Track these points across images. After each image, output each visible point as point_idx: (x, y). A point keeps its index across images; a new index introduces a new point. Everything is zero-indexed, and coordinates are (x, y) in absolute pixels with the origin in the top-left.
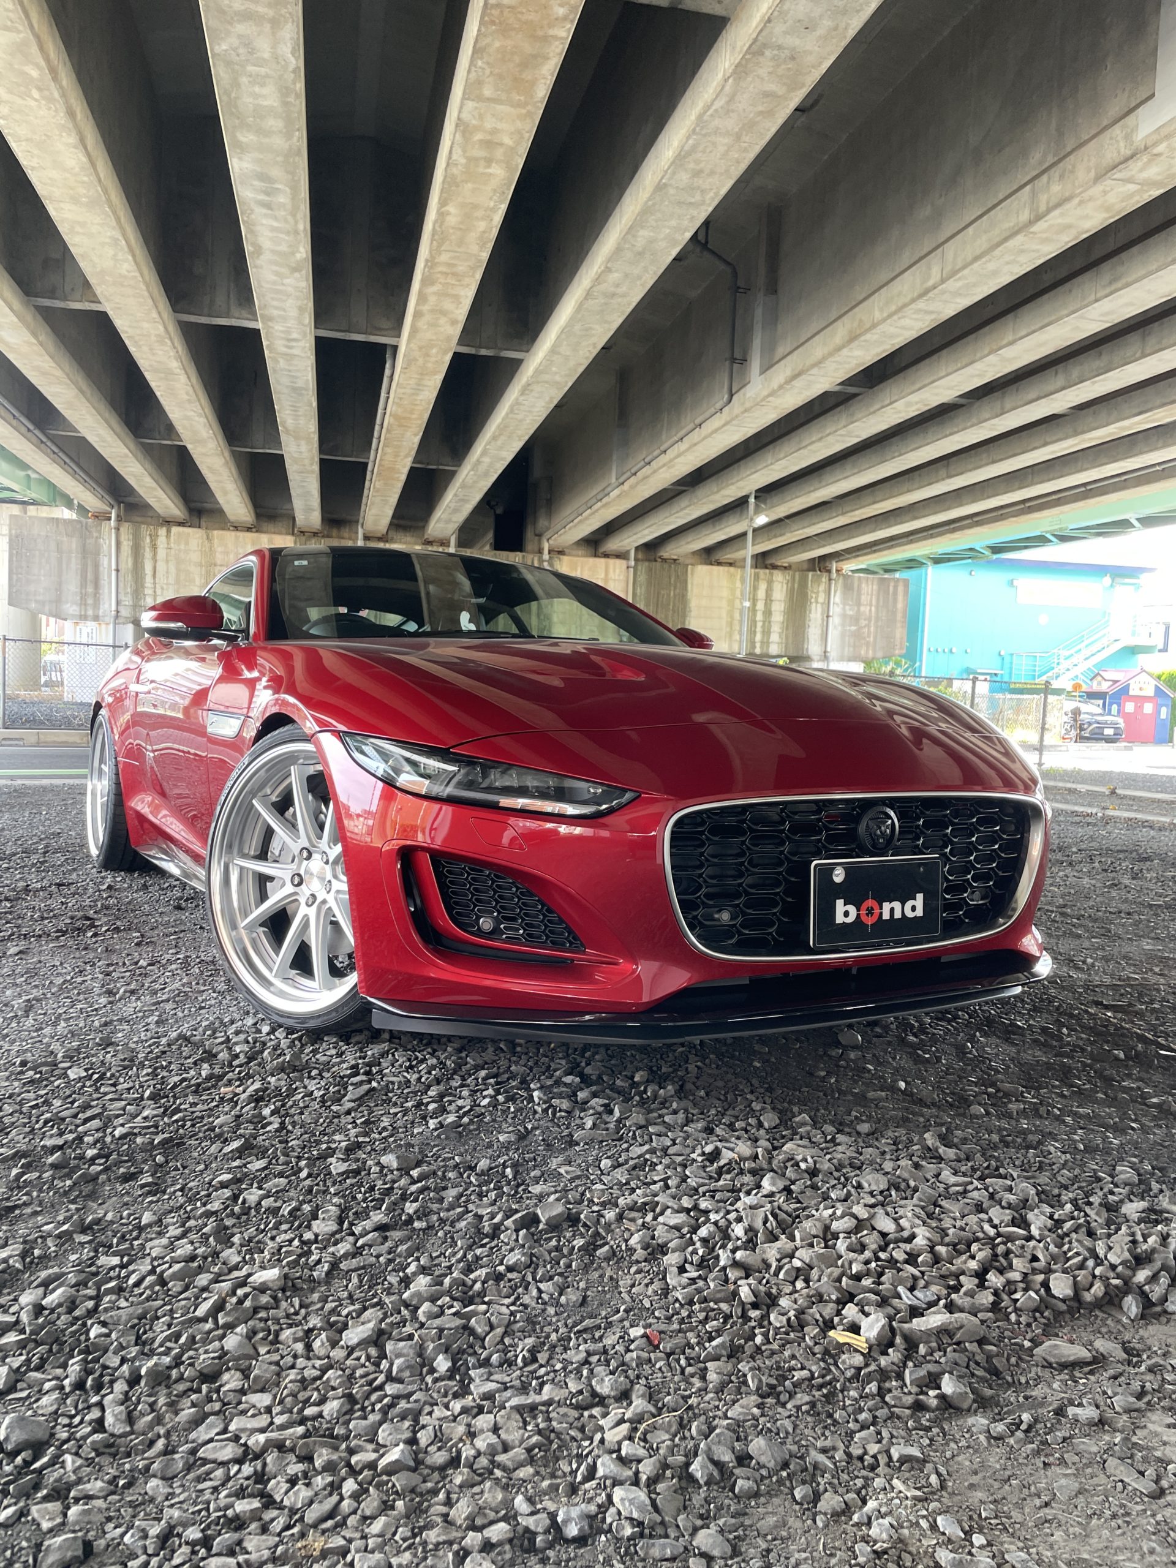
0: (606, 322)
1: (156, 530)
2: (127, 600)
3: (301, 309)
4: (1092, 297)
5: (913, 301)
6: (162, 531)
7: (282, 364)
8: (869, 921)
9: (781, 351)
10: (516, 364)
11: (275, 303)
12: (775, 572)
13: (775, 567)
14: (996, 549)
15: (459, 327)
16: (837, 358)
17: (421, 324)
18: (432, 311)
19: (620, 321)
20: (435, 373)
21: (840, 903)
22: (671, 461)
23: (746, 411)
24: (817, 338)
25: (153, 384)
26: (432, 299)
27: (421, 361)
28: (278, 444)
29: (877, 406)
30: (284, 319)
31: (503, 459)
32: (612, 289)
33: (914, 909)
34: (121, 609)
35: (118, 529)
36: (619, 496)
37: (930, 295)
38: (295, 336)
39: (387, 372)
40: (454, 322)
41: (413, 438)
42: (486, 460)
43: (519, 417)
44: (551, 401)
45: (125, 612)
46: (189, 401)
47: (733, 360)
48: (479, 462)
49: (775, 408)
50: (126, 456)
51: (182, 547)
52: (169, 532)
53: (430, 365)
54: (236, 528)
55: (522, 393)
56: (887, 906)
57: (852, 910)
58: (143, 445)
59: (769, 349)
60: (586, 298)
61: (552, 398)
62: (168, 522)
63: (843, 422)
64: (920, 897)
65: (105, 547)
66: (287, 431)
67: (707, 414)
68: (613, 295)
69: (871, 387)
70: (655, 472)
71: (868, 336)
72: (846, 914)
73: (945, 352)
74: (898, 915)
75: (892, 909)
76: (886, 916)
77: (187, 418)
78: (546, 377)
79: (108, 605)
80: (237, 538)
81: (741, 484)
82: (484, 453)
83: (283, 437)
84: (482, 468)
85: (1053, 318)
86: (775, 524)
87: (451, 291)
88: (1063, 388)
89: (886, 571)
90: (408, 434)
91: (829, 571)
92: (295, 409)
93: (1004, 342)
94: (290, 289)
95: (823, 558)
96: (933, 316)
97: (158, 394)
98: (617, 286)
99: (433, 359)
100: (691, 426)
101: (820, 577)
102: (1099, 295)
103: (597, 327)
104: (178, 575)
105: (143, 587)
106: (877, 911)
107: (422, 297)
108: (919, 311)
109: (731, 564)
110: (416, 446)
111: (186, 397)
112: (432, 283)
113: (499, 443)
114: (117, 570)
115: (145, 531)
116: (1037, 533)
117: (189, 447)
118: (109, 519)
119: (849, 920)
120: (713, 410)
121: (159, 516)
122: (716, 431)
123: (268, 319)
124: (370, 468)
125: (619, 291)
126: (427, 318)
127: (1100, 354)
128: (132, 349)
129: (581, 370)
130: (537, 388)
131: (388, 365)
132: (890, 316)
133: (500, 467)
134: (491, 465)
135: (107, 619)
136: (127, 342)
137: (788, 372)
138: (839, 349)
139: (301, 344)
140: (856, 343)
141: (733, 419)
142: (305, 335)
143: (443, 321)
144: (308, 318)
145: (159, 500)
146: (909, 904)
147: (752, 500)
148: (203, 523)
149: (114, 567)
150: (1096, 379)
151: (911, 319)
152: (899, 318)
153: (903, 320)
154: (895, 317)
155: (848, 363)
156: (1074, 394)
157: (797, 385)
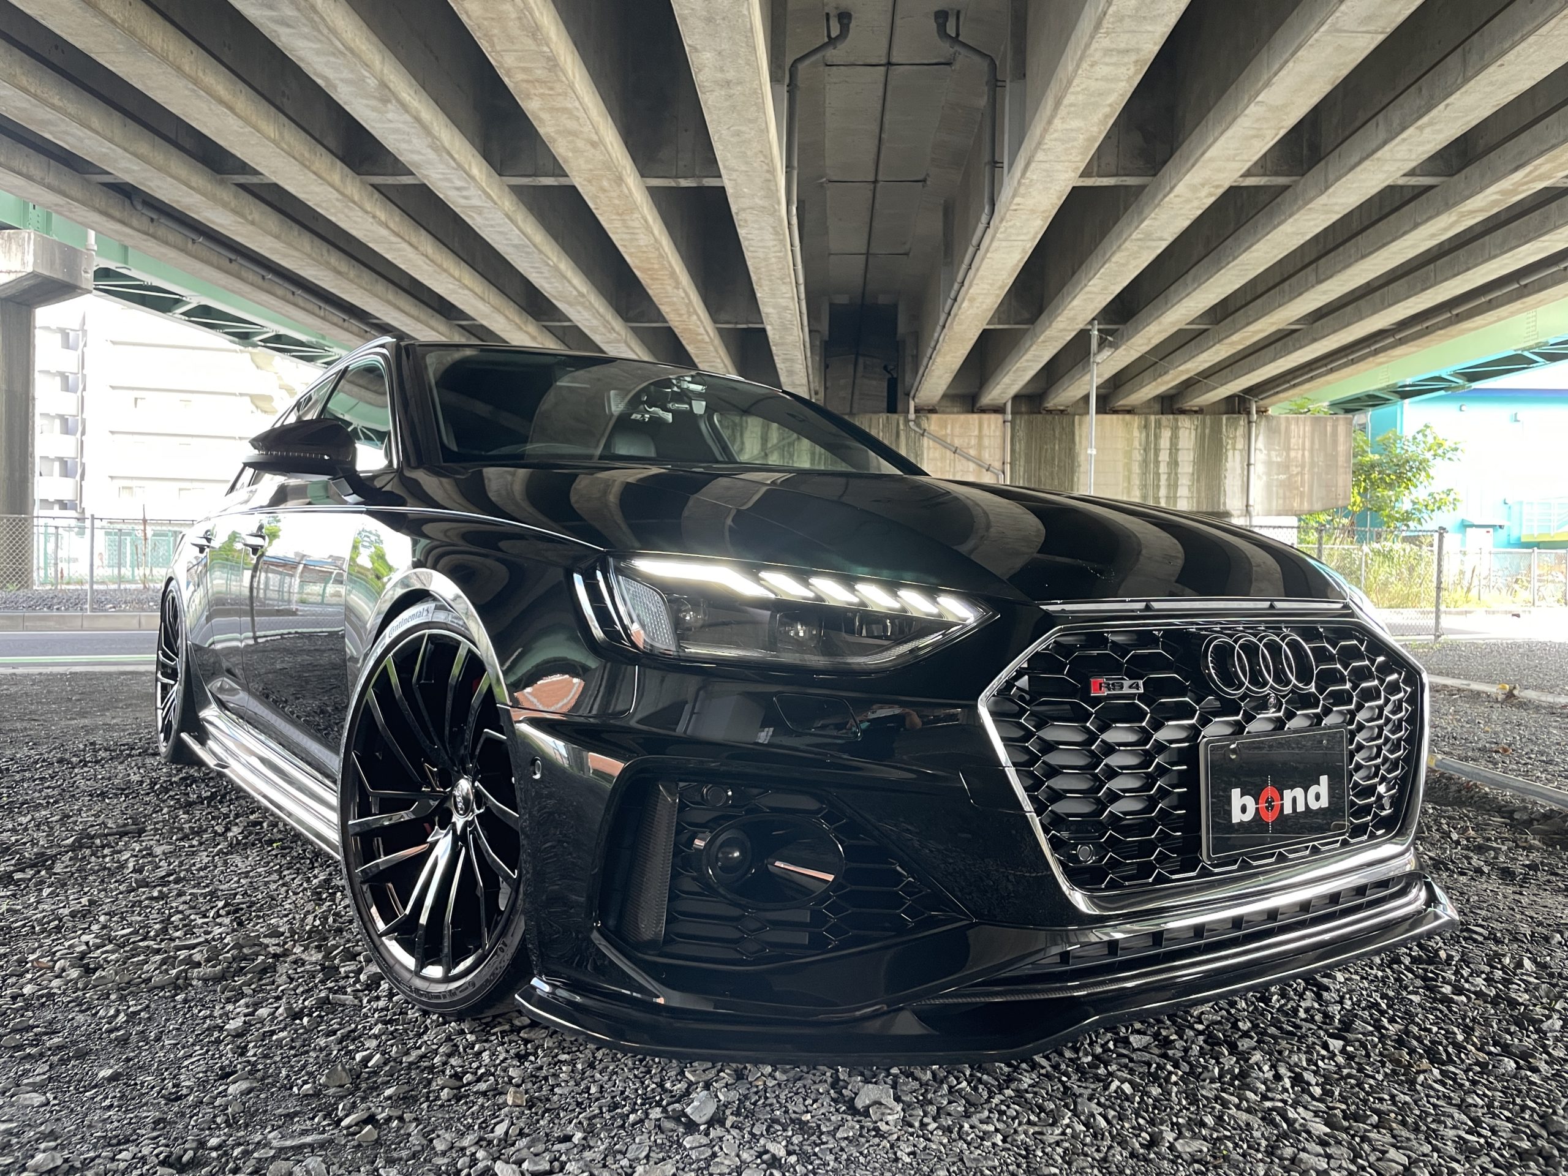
11: (406, 146)
12: (1181, 417)
13: (1183, 412)
16: (1055, 135)
20: (630, 211)
23: (1002, 220)
25: (388, 257)
27: (604, 198)
29: (1159, 197)
40: (592, 144)
41: (677, 292)
46: (436, 272)
47: (994, 166)
55: (740, 225)
66: (559, 299)
67: (979, 234)
77: (452, 291)
81: (1068, 315)
82: (762, 302)
90: (668, 287)
91: (1249, 413)
97: (403, 267)
99: (613, 194)
100: (971, 249)
110: (689, 301)
116: (1509, 352)
117: (489, 326)
120: (981, 227)
122: (988, 250)
128: (332, 218)
132: (1079, 65)
136: (318, 210)
139: (473, 192)
141: (996, 232)
143: (581, 143)
147: (1095, 333)
150: (1420, 123)
151: (1107, 64)
152: (1092, 66)
153: (1097, 68)
154: (1085, 65)
155: (1075, 139)
156: (1404, 147)
157: (1035, 177)
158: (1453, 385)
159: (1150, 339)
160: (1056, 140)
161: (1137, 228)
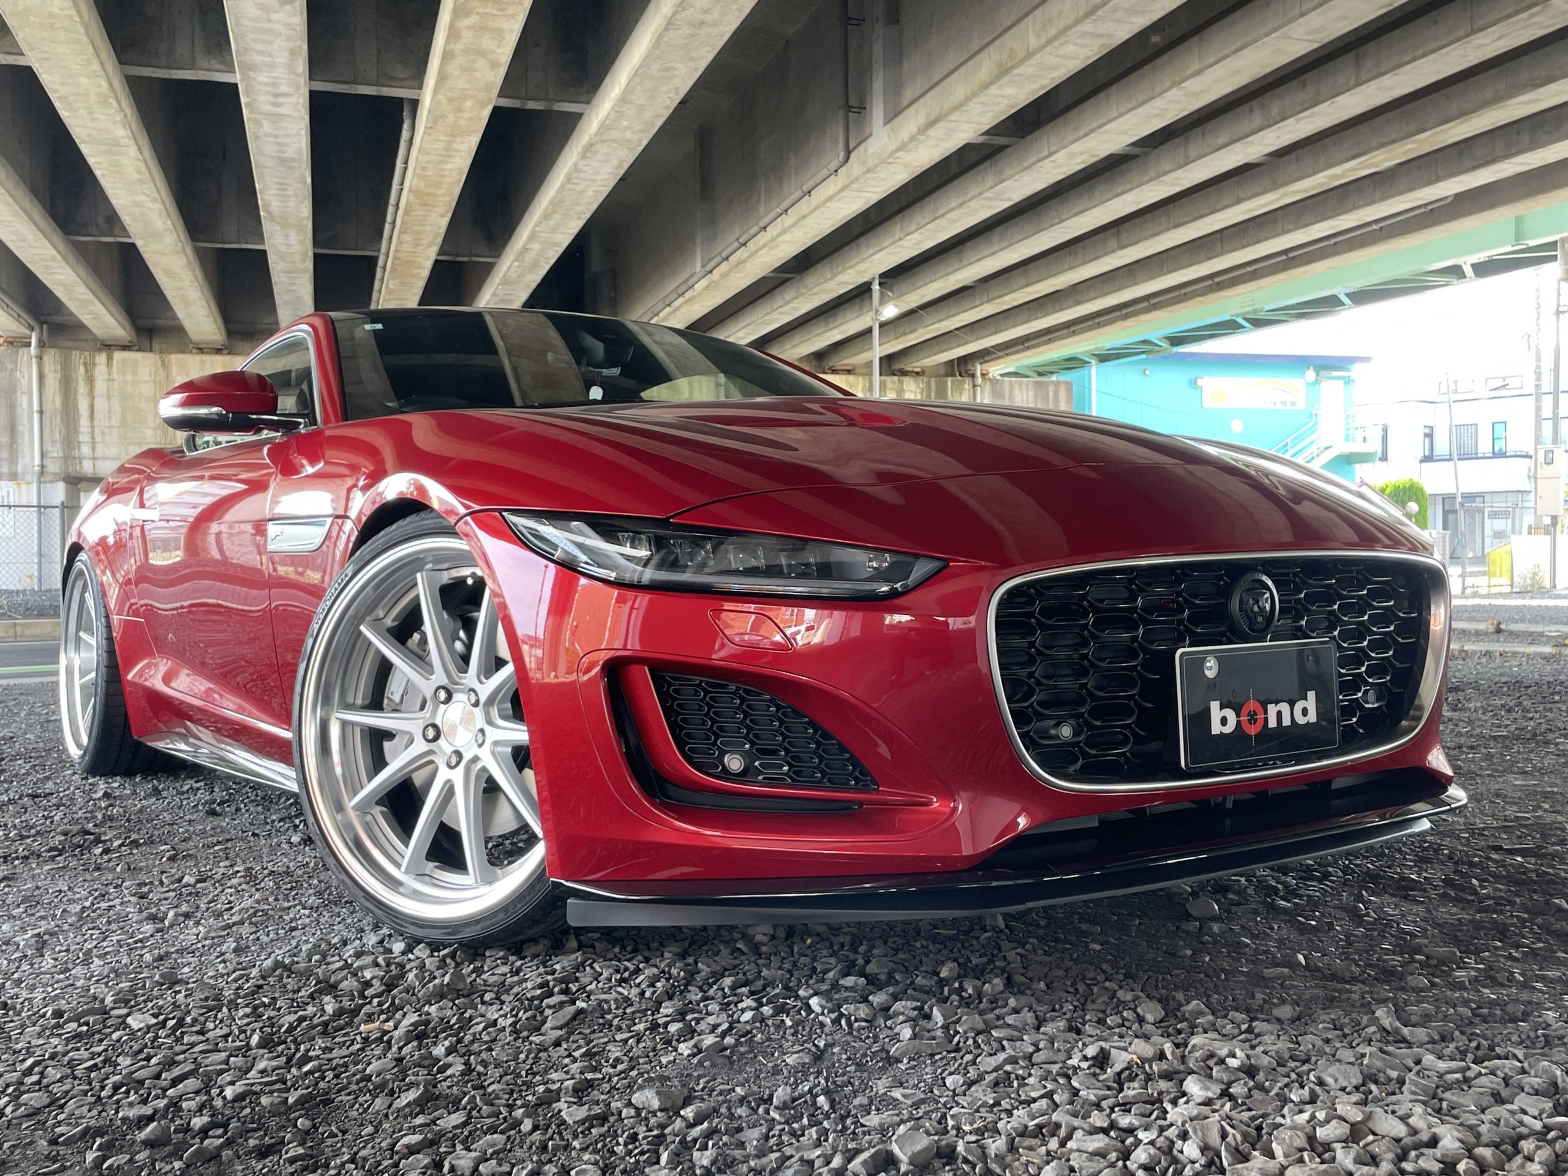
0: (692, 59)
1: (93, 357)
2: (56, 451)
3: (293, 53)
4: (1297, 11)
5: (1078, 21)
6: (101, 358)
7: (267, 126)
8: (1253, 730)
9: (908, 94)
10: (571, 122)
11: (259, 47)
12: (906, 379)
13: (904, 373)
14: (1176, 341)
15: (502, 71)
16: (983, 98)
17: (452, 69)
18: (466, 51)
19: (710, 58)
20: (468, 133)
21: (1215, 706)
22: (773, 239)
23: (868, 171)
24: (956, 74)
25: (91, 161)
26: (467, 36)
27: (451, 118)
28: (260, 236)
29: (1031, 160)
30: (271, 66)
31: (558, 244)
32: (700, 16)
33: (1305, 712)
34: (48, 463)
35: (40, 358)
36: (706, 288)
37: (1100, 13)
38: (284, 89)
39: (405, 134)
40: (494, 65)
41: (439, 221)
42: (536, 246)
43: (579, 188)
44: (620, 166)
45: (53, 467)
46: (141, 182)
47: (848, 108)
48: (525, 249)
49: (906, 165)
50: (53, 259)
51: (129, 377)
52: (110, 358)
53: (462, 123)
54: (201, 350)
55: (584, 156)
56: (1272, 709)
57: (1230, 714)
58: (75, 244)
59: (895, 90)
60: (666, 29)
61: (621, 162)
62: (108, 346)
63: (990, 181)
64: (1311, 695)
65: (24, 382)
66: (272, 218)
67: (819, 177)
68: (702, 23)
69: (1023, 137)
70: (753, 254)
71: (1022, 69)
72: (1224, 722)
73: (1114, 87)
74: (1286, 722)
75: (1279, 714)
76: (1272, 723)
77: (137, 204)
78: (614, 134)
79: (30, 458)
80: (202, 362)
81: (862, 266)
82: (533, 237)
83: (266, 226)
84: (529, 258)
85: (1250, 38)
86: (909, 316)
87: (492, 25)
88: (1261, 129)
89: (1040, 374)
90: (433, 216)
91: (973, 376)
92: (283, 187)
93: (1189, 72)
94: (279, 28)
95: (964, 360)
96: (1103, 41)
97: (98, 173)
98: (707, 12)
99: (468, 115)
100: (798, 193)
101: (963, 383)
102: (1305, 8)
103: (678, 66)
104: (124, 415)
105: (76, 431)
106: (1260, 716)
107: (453, 34)
108: (1084, 35)
109: (849, 372)
110: (443, 231)
111: (136, 176)
112: (468, 14)
113: (552, 223)
114: (41, 412)
115: (78, 359)
116: (1227, 318)
117: (139, 243)
118: (29, 345)
119: (1229, 729)
120: (825, 172)
121: (96, 339)
122: (830, 198)
123: (248, 67)
124: (381, 262)
125: (708, 18)
126: (460, 60)
127: (1304, 85)
128: (64, 114)
129: (659, 123)
130: (602, 149)
131: (406, 126)
132: (1049, 42)
133: (553, 255)
134: (541, 253)
135: (28, 477)
136: (57, 105)
137: (921, 120)
138: (986, 87)
139: (293, 100)
140: (1008, 78)
141: (852, 182)
142: (298, 88)
143: (481, 63)
144: (302, 65)
145: (97, 317)
146: (1299, 706)
147: (876, 287)
148: (155, 345)
149: (36, 407)
150: (1301, 115)
151: (1076, 45)
152: (1061, 45)
153: (1065, 47)
154: (1056, 44)
155: (998, 104)
156: (1274, 134)
157: (933, 135)
158: (1158, 348)
159: (923, 296)
160: (980, 103)
161: (992, 187)
